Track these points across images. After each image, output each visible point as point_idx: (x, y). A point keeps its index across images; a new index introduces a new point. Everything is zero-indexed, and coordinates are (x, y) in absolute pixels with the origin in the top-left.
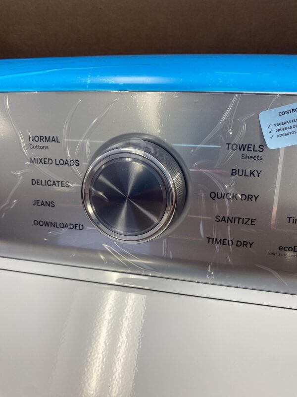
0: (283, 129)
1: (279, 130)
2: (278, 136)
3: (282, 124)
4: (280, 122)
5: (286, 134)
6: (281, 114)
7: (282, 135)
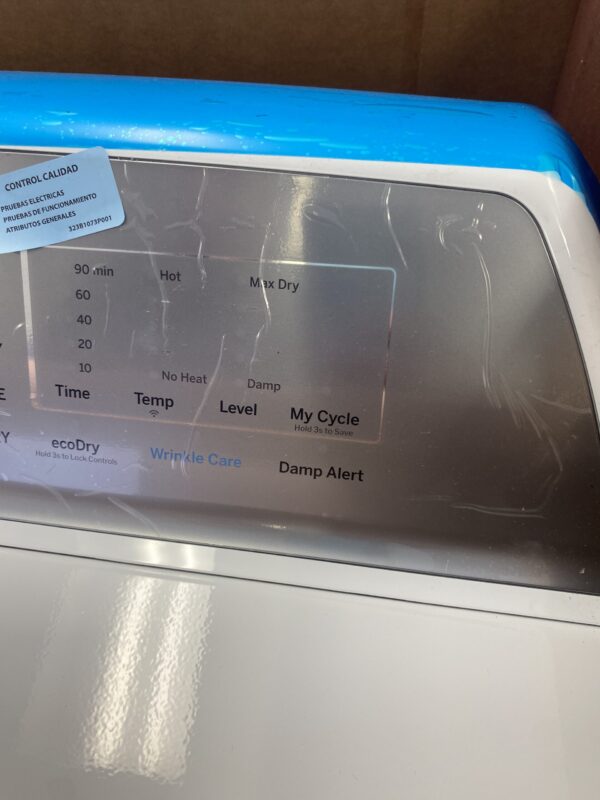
0: (17, 217)
1: (9, 218)
2: (8, 230)
3: (14, 206)
4: (10, 203)
5: (22, 227)
6: (8, 187)
7: (16, 228)
